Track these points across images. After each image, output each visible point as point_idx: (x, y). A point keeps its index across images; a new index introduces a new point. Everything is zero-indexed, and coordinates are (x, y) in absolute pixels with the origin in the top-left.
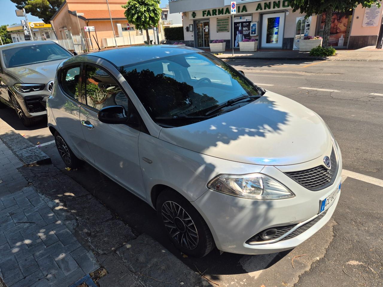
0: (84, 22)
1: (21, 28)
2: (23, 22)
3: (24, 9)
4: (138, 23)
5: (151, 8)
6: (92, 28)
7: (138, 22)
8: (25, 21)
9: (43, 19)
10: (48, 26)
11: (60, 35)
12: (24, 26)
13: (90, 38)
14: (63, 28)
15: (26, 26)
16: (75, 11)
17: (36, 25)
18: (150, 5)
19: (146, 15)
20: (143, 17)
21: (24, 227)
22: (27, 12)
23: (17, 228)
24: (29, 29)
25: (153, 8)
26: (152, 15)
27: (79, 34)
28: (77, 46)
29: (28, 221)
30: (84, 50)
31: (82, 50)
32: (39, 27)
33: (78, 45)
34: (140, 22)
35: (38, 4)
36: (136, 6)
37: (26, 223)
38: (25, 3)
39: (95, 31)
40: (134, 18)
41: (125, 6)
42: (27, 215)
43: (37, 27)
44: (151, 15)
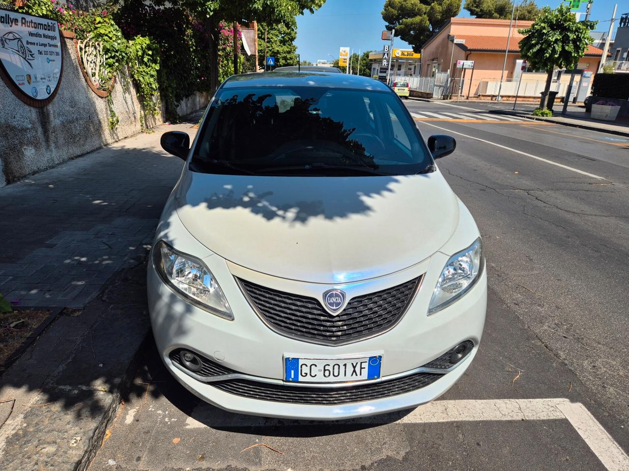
0: (463, 53)
1: (381, 57)
2: (386, 48)
3: (393, 31)
4: (536, 60)
5: (572, 36)
6: (469, 63)
7: (536, 58)
8: (389, 46)
9: (414, 46)
10: (417, 56)
11: (426, 71)
12: (385, 54)
13: (464, 78)
14: (433, 60)
15: (388, 54)
16: (454, 36)
17: (403, 54)
18: (572, 31)
19: (557, 48)
20: (550, 51)
22: (396, 35)
24: (389, 58)
25: (575, 37)
26: (570, 48)
27: (447, 71)
28: (438, 87)
30: (444, 96)
31: (442, 95)
32: (406, 57)
33: (440, 86)
34: (541, 58)
35: (414, 24)
36: (544, 31)
38: (399, 22)
39: (473, 69)
40: (531, 51)
41: (524, 30)
43: (404, 56)
44: (567, 48)
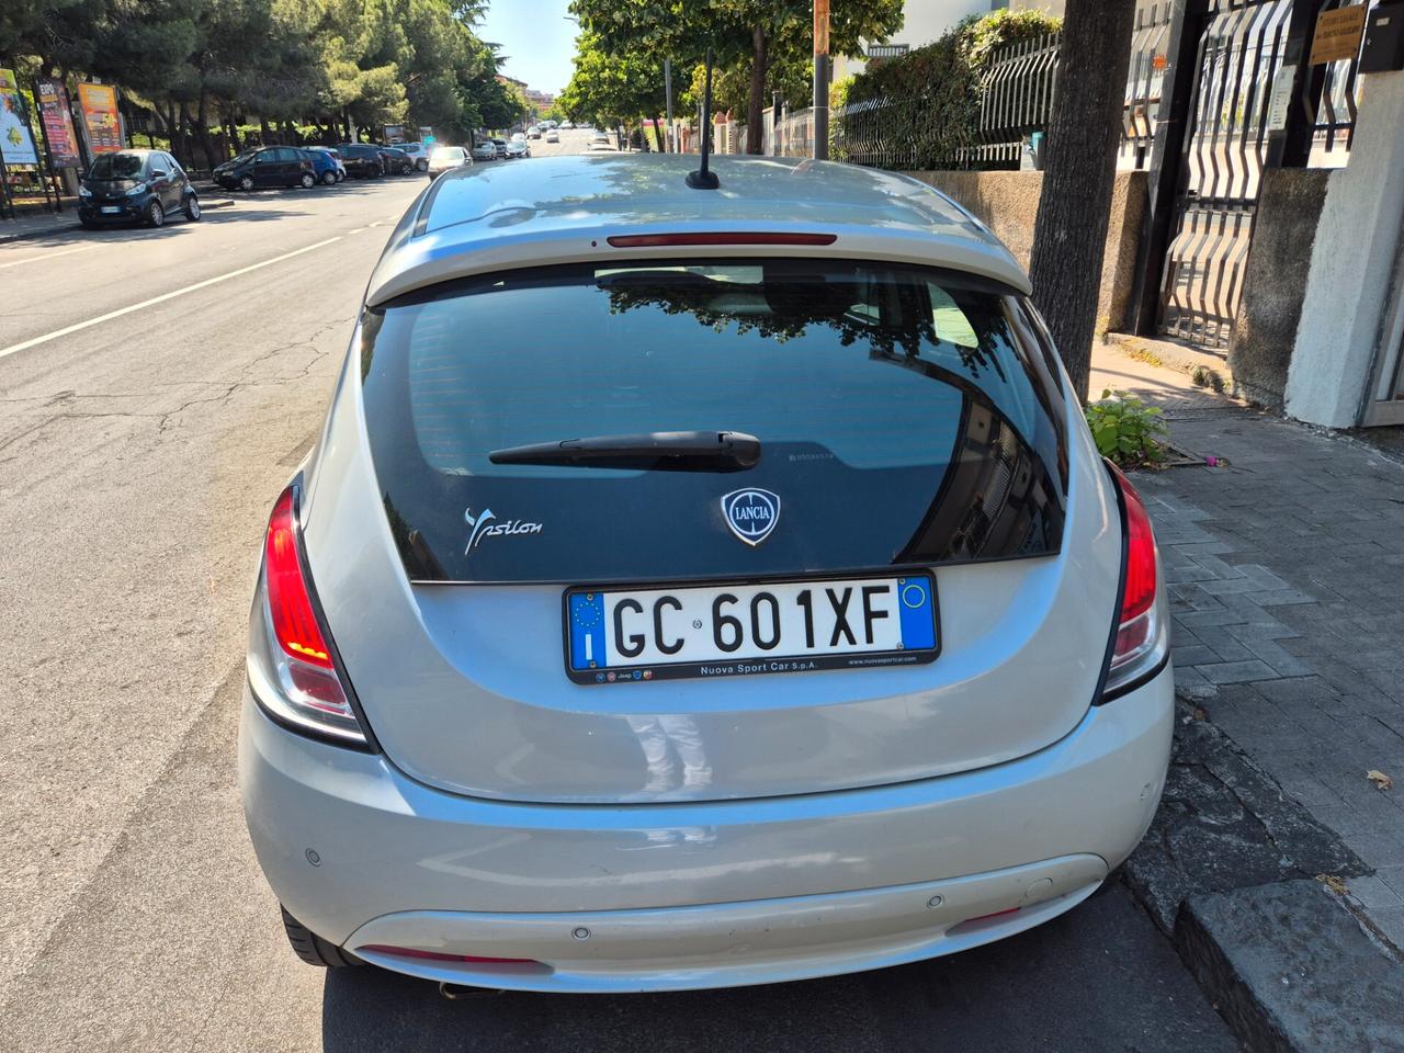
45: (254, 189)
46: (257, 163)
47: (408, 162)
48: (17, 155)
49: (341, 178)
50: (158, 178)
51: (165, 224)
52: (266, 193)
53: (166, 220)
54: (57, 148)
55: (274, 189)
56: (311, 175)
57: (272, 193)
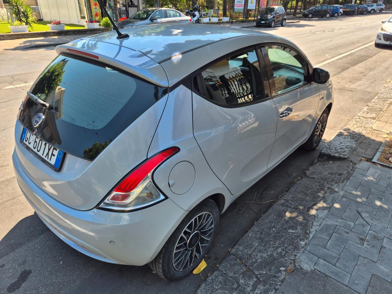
21: (368, 215)
23: (373, 220)
29: (360, 216)
37: (363, 217)
42: (352, 224)
45: (311, 17)
46: (315, 10)
47: (367, 10)
48: (251, 7)
49: (339, 15)
50: (277, 14)
51: (274, 27)
52: (314, 19)
53: (275, 26)
54: (261, 5)
55: (317, 18)
56: (330, 14)
57: (316, 19)
